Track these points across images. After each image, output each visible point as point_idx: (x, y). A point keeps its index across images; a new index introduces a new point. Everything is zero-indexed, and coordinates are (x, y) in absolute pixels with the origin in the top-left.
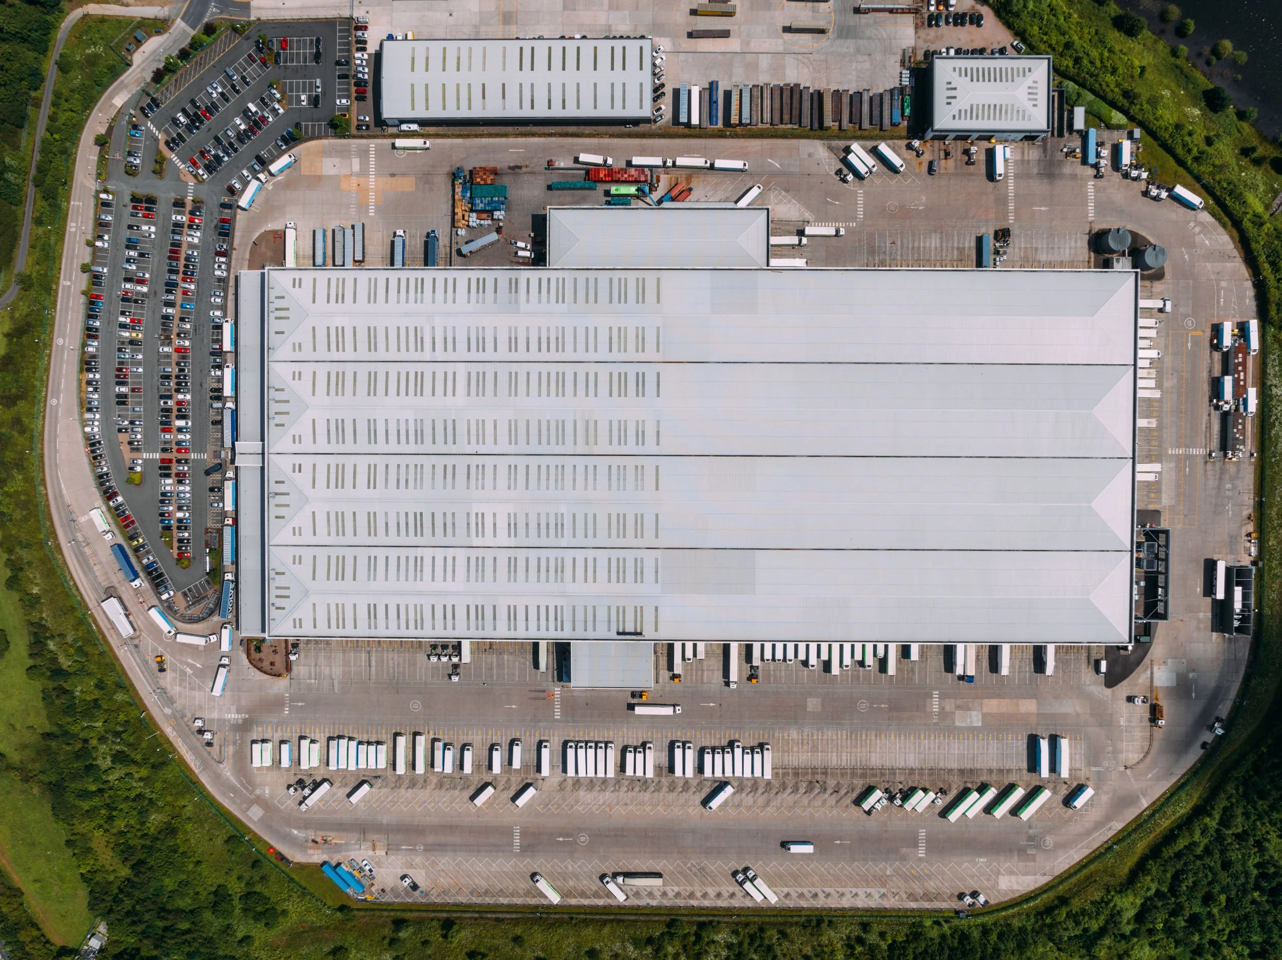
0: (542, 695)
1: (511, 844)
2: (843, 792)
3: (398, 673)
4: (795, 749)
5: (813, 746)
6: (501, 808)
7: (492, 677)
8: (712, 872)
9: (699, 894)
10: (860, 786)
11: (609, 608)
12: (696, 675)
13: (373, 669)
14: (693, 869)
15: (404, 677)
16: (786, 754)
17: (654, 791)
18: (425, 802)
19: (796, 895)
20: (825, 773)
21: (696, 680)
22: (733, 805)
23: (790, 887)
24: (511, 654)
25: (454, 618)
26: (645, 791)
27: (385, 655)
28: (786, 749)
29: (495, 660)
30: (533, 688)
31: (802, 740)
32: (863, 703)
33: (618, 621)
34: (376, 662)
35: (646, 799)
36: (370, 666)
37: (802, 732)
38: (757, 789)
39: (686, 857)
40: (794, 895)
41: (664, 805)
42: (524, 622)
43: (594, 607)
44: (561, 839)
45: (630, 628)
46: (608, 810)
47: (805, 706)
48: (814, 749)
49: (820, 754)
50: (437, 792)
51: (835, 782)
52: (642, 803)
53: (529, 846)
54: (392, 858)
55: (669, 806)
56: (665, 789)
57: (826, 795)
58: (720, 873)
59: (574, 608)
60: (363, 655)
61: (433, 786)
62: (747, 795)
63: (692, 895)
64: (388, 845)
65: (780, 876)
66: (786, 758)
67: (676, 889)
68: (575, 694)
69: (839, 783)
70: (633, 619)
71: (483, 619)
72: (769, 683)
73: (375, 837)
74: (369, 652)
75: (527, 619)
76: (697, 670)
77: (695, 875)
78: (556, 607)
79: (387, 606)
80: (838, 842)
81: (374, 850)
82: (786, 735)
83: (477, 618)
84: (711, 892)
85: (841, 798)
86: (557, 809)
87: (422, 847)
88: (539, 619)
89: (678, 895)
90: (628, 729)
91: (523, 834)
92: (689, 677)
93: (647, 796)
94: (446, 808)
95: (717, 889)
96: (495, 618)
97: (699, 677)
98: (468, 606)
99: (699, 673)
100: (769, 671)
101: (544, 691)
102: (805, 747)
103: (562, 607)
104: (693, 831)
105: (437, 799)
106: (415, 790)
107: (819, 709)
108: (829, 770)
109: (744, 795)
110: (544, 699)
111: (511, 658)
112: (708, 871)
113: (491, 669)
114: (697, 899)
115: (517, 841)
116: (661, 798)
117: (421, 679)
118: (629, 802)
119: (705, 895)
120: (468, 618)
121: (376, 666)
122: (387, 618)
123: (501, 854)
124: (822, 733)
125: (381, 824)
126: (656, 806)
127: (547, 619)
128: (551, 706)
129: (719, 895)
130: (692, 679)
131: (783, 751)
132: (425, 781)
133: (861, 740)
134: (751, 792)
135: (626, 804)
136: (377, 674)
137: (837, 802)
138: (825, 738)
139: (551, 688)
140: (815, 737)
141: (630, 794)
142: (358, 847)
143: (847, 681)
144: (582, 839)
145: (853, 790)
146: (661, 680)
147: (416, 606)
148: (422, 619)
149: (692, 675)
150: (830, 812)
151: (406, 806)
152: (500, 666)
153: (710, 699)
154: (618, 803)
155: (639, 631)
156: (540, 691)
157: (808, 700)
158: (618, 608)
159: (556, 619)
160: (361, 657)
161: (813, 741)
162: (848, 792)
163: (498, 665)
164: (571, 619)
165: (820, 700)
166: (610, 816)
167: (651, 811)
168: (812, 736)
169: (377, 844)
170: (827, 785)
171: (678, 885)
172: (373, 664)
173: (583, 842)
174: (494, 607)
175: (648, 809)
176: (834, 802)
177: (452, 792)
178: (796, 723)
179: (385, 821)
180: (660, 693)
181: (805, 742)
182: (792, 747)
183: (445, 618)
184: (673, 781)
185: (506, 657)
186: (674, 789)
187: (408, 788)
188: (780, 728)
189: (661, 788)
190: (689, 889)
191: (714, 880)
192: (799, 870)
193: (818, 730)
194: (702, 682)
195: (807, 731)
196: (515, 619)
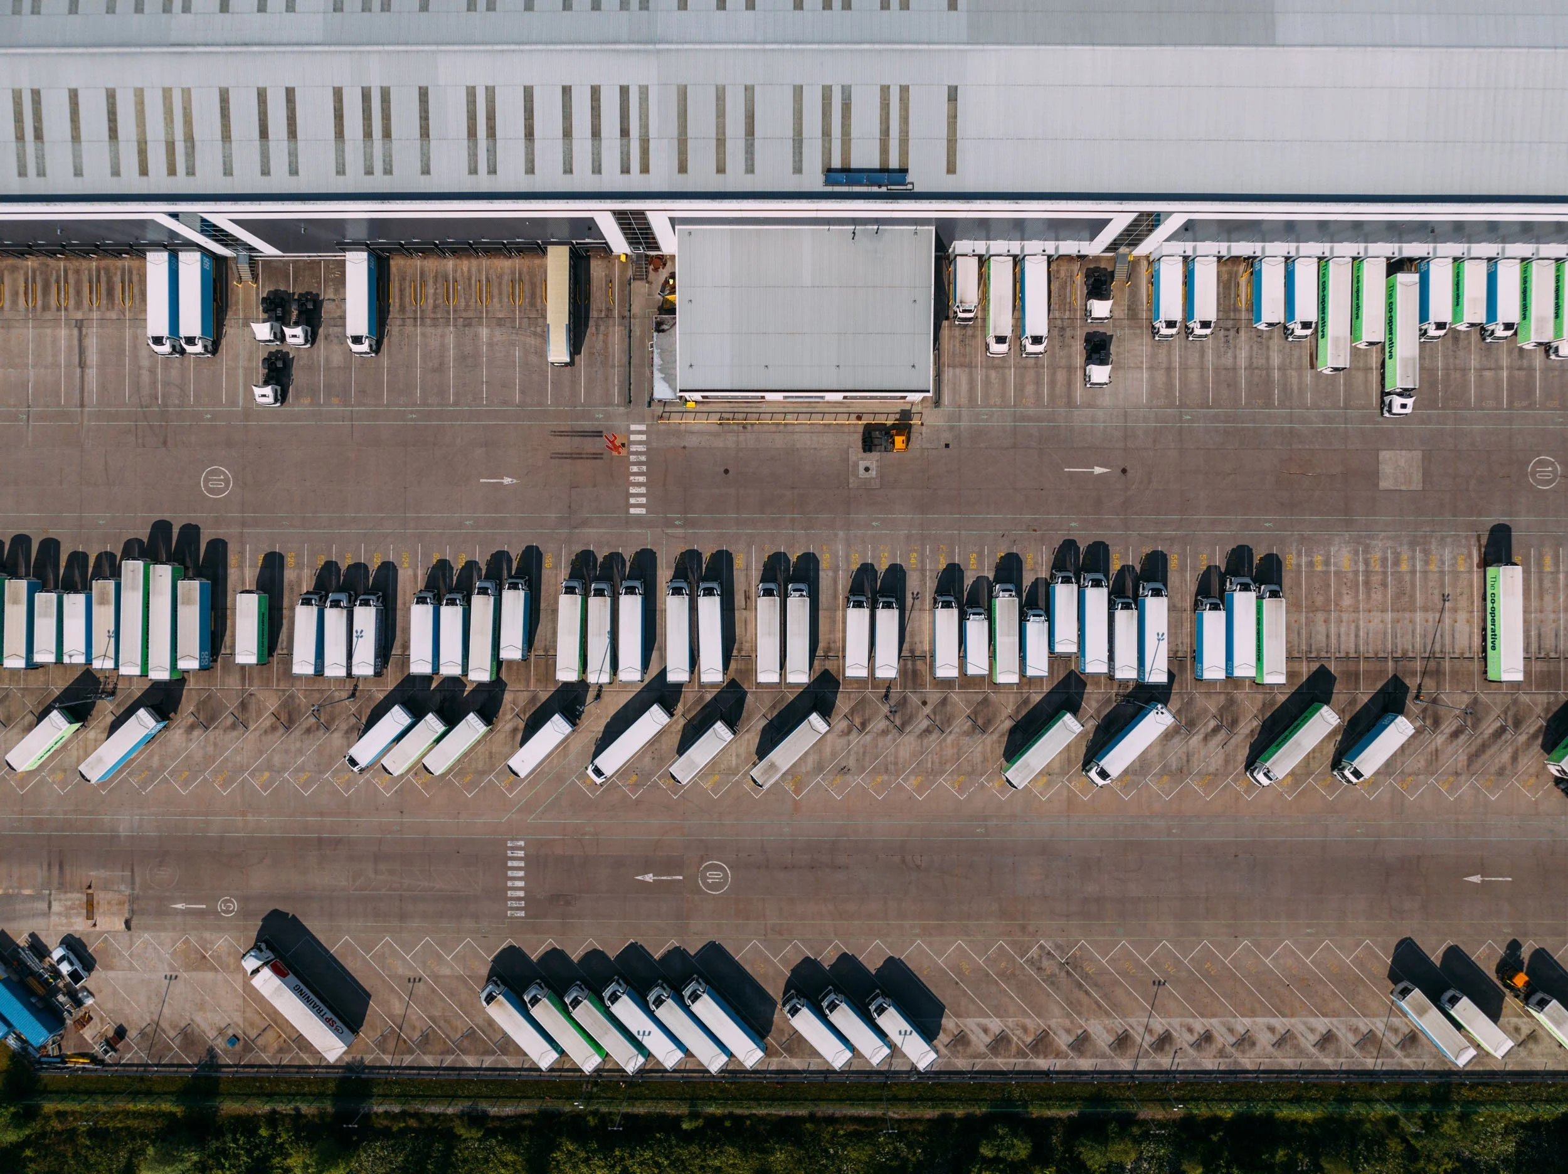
0: (591, 445)
1: (499, 894)
2: (1489, 727)
3: (166, 384)
4: (1347, 601)
5: (1400, 593)
6: (469, 787)
7: (442, 392)
8: (1103, 972)
9: (1063, 1040)
10: (1538, 710)
11: (798, 91)
12: (1053, 383)
13: (92, 373)
14: (1045, 963)
15: (184, 395)
16: (1320, 616)
17: (928, 731)
18: (242, 769)
19: (1352, 1039)
20: (1438, 674)
21: (1052, 397)
22: (1165, 770)
23: (1336, 1014)
24: (500, 322)
25: (292, 133)
26: (901, 729)
27: (128, 333)
28: (1319, 600)
29: (451, 340)
30: (566, 425)
31: (1368, 573)
32: (1541, 463)
33: (826, 133)
34: (101, 352)
35: (904, 753)
36: (82, 365)
37: (1367, 550)
38: (1234, 722)
39: (1023, 928)
40: (1347, 1039)
41: (958, 771)
42: (521, 144)
43: (749, 90)
44: (649, 878)
45: (865, 156)
46: (789, 787)
47: (1372, 476)
48: (1403, 601)
49: (1419, 616)
50: (277, 740)
51: (1466, 699)
52: (890, 768)
53: (555, 898)
54: (143, 938)
55: (972, 773)
56: (961, 724)
57: (1440, 739)
58: (1125, 974)
59: (683, 94)
60: (63, 332)
61: (266, 721)
62: (1206, 739)
63: (1042, 1043)
64: (133, 899)
65: (1305, 983)
66: (1321, 628)
67: (995, 1025)
68: (692, 442)
69: (1475, 701)
70: (876, 131)
71: (387, 134)
72: (1268, 404)
73: (95, 875)
74: (80, 325)
75: (529, 134)
76: (1053, 368)
77: (1051, 980)
78: (624, 91)
79: (74, 95)
80: (1476, 879)
81: (90, 915)
82: (1318, 558)
83: (368, 134)
84: (1101, 1032)
85: (1484, 747)
86: (636, 786)
87: (235, 906)
88: (567, 133)
89: (1000, 1042)
90: (848, 545)
91: (535, 863)
92: (1030, 389)
93: (906, 745)
94: (306, 785)
95: (1119, 1024)
96: (425, 133)
97: (1060, 389)
98: (338, 94)
99: (1061, 376)
100: (1268, 369)
101: (598, 434)
102: (1377, 596)
103: (644, 91)
104: (1045, 850)
105: (277, 760)
106: (211, 734)
107: (1416, 484)
108: (1447, 665)
109: (1196, 740)
110: (597, 456)
111: (499, 335)
112: (1090, 969)
113: (440, 369)
114: (1058, 1055)
115: (517, 884)
116: (949, 752)
117: (233, 403)
118: (851, 762)
119: (1081, 1043)
120: (340, 134)
121: (102, 366)
122: (76, 137)
123: (469, 924)
124: (1426, 552)
125: (114, 838)
126: (935, 773)
127: (596, 133)
128: (617, 476)
129: (1122, 1042)
130: (1038, 395)
131: (1313, 609)
132: (244, 706)
133: (1540, 572)
134: (1216, 730)
135: (844, 770)
136: (103, 387)
137: (1472, 758)
138: (1433, 567)
139: (619, 423)
140: (1404, 567)
141: (854, 737)
142: (42, 906)
143: (1498, 398)
144: (713, 876)
145: (1517, 724)
146: (946, 398)
147: (167, 93)
148: (190, 139)
149: (1038, 383)
150: (1452, 789)
151: (186, 783)
152: (468, 360)
153: (1096, 453)
154: (819, 768)
155: (894, 163)
156: (584, 434)
157: (1384, 455)
158: (827, 92)
159: (625, 133)
160: (55, 340)
161: (1399, 577)
162: (1502, 730)
163: (462, 358)
164: (674, 131)
165: (1418, 454)
166: (797, 806)
167: (920, 789)
168: (1397, 562)
169: (100, 896)
170: (1442, 711)
171: (999, 1012)
172: (93, 357)
173: (712, 887)
174: (423, 94)
175: (911, 783)
176: (1463, 758)
177: (322, 736)
178: (1348, 524)
179: (123, 831)
180: (946, 437)
181: (1376, 579)
182: (1339, 594)
183: (264, 133)
184: (985, 701)
185: (484, 332)
186: (989, 722)
187: (192, 728)
188: (1303, 539)
189: (949, 721)
190: (1034, 1024)
191: (1105, 996)
192: (1358, 962)
193: (1412, 545)
194: (1070, 403)
195: (1380, 547)
196: (491, 133)
